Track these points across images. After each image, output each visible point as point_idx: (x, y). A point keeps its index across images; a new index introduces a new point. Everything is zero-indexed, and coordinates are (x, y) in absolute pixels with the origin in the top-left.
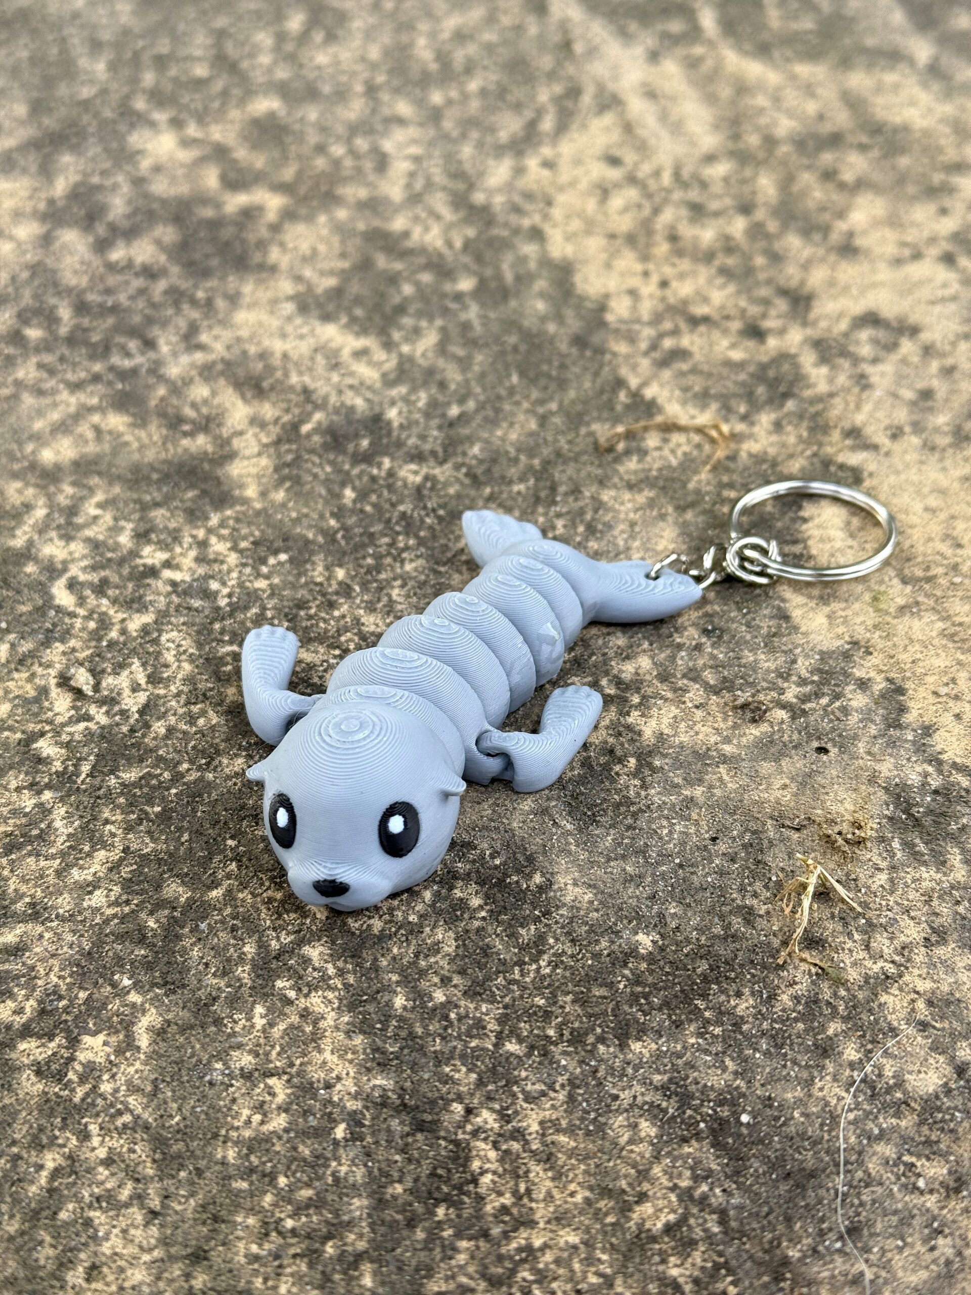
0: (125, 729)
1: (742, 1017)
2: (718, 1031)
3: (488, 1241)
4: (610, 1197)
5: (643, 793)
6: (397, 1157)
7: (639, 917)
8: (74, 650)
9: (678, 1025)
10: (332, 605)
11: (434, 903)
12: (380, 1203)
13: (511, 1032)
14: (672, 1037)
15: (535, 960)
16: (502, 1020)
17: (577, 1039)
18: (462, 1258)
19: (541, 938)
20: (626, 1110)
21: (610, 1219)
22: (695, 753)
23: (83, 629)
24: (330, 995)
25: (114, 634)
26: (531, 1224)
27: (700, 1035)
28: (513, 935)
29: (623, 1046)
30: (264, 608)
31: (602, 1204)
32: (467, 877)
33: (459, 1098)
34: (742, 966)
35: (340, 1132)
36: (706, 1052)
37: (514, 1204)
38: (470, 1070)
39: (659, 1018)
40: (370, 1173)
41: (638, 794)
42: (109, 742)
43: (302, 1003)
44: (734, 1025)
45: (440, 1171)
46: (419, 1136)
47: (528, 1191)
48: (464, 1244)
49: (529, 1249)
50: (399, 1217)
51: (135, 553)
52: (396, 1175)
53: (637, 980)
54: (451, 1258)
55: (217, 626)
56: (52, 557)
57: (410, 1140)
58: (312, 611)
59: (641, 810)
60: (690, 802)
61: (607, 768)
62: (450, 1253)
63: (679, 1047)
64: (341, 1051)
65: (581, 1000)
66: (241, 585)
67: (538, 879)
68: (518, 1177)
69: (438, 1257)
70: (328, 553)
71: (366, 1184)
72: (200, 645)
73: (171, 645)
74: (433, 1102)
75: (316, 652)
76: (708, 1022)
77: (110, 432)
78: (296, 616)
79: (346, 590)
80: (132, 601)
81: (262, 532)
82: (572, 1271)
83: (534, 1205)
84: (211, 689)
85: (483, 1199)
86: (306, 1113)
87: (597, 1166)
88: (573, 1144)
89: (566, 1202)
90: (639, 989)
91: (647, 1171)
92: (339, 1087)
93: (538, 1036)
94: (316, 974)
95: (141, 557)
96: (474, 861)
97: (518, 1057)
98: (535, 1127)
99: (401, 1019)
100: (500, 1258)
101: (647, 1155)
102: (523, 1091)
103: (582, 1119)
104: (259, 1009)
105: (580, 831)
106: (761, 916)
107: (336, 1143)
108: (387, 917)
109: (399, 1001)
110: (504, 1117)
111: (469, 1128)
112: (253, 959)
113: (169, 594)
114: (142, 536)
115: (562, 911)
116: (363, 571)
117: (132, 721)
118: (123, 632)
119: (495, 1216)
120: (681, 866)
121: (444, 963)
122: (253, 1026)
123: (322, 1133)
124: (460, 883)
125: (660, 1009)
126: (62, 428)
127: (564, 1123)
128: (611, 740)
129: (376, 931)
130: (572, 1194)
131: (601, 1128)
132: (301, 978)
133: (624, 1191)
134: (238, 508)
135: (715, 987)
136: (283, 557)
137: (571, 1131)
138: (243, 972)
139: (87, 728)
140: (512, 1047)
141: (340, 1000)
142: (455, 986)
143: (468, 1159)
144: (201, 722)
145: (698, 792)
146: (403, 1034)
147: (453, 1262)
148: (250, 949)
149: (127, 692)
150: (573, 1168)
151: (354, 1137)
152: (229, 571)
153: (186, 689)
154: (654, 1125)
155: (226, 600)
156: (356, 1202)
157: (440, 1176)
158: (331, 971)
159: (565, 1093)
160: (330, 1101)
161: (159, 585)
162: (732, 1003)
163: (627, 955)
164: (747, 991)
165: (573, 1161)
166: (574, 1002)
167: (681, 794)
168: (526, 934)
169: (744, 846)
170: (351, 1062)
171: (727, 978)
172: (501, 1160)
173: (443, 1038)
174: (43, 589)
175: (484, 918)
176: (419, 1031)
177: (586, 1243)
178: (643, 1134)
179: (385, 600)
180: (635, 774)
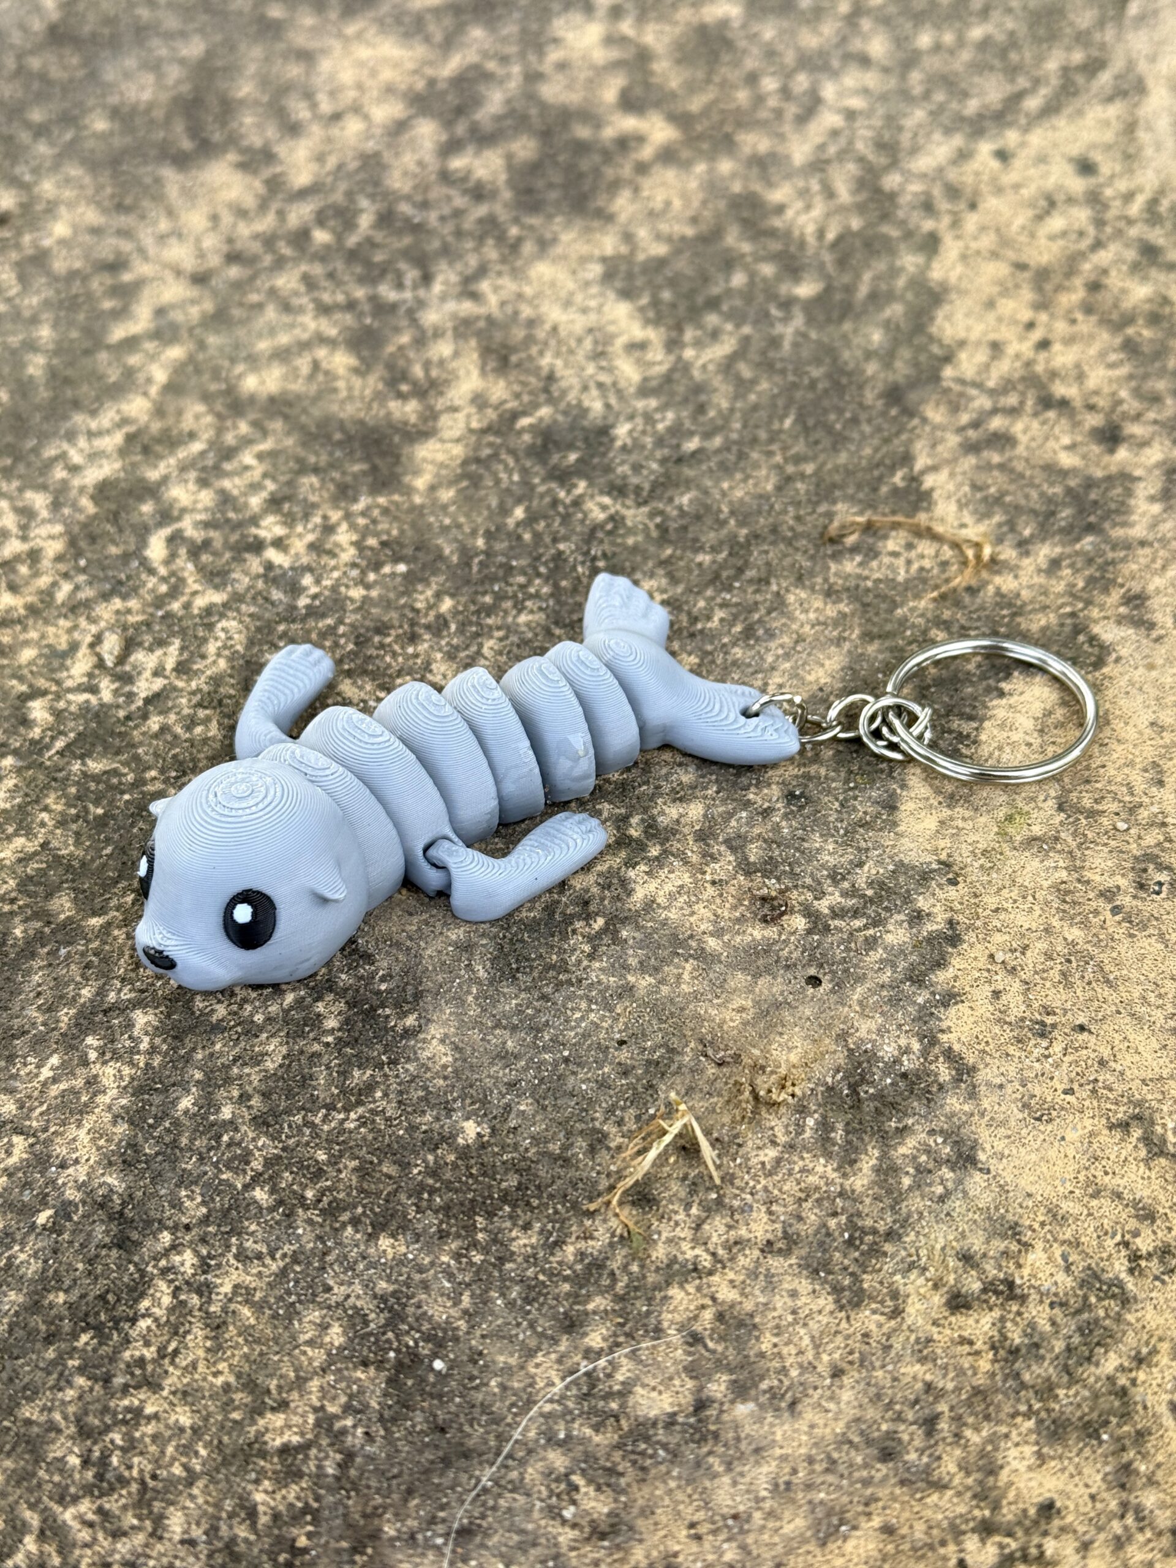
0: (122, 714)
1: (513, 1253)
2: (478, 1258)
3: (105, 1387)
4: (251, 1392)
5: (585, 963)
6: (80, 1266)
7: (484, 1102)
8: (129, 611)
9: (443, 1235)
10: (413, 638)
11: (291, 1008)
12: (35, 1306)
13: (271, 1178)
14: (428, 1247)
15: (347, 1110)
16: (269, 1163)
17: (332, 1212)
18: (70, 1394)
19: (370, 1087)
20: (329, 1308)
21: (236, 1416)
22: (675, 936)
23: (153, 590)
24: (127, 1071)
25: (176, 606)
26: (154, 1386)
27: (457, 1256)
28: (344, 1074)
29: (372, 1237)
30: (340, 621)
31: (238, 1396)
32: (341, 993)
33: (175, 1229)
34: (551, 1196)
35: (42, 1218)
36: (451, 1277)
37: (154, 1361)
38: (204, 1203)
39: (431, 1221)
40: (44, 1270)
41: (579, 962)
42: (99, 723)
43: (96, 1069)
44: (499, 1259)
45: (111, 1297)
46: (114, 1253)
47: (176, 1352)
48: (81, 1381)
49: (137, 1413)
50: (43, 1328)
51: (254, 521)
52: (67, 1282)
53: (433, 1172)
54: (60, 1390)
55: (281, 628)
56: (176, 500)
57: (104, 1252)
58: (388, 640)
59: (569, 983)
60: (628, 991)
61: (568, 920)
62: (63, 1383)
63: (427, 1261)
64: (97, 1133)
65: (364, 1172)
66: (334, 589)
67: (410, 1021)
68: (176, 1333)
69: (51, 1383)
70: (453, 576)
71: (31, 1280)
72: (251, 643)
73: (222, 635)
74: (149, 1223)
75: (361, 688)
76: (475, 1244)
77: (327, 373)
78: (368, 640)
79: (439, 627)
80: (218, 574)
81: (402, 532)
82: (163, 1452)
83: (171, 1369)
84: (230, 697)
85: (128, 1342)
86: (27, 1185)
87: (261, 1354)
88: (252, 1321)
89: (205, 1379)
90: (430, 1181)
91: (306, 1380)
92: (71, 1171)
93: (294, 1192)
94: (128, 1043)
95: (257, 526)
96: (362, 978)
97: (260, 1208)
98: (227, 1289)
99: (176, 1123)
100: (106, 1410)
101: (316, 1364)
102: (240, 1246)
103: (281, 1298)
104: (55, 1060)
105: (491, 983)
106: (608, 1149)
107: (33, 1226)
108: (235, 1007)
109: (186, 1103)
110: (204, 1266)
111: (163, 1263)
112: (83, 1005)
113: (258, 576)
114: (274, 503)
115: (411, 1067)
116: (472, 608)
117: (133, 707)
118: (187, 606)
119: (128, 1366)
120: (566, 1060)
121: (255, 1079)
122: (37, 1075)
123: (27, 1211)
124: (330, 997)
125: (436, 1212)
126: (282, 355)
127: (258, 1295)
128: (595, 890)
129: (214, 1019)
130: (216, 1374)
131: (292, 1313)
132: (112, 1041)
133: (268, 1392)
134: (396, 497)
135: (507, 1209)
136: (402, 568)
137: (258, 1307)
138: (65, 1016)
139: (87, 701)
140: (260, 1195)
141: (133, 1079)
142: (249, 1108)
143: (142, 1295)
144: (199, 730)
145: (644, 983)
146: (167, 1139)
147: (60, 1395)
148: (86, 993)
149: (147, 674)
150: (237, 1346)
151: (54, 1228)
152: (335, 568)
153: (205, 688)
154: (345, 1333)
155: (308, 601)
156: (12, 1295)
157: (107, 1302)
158: (144, 1045)
159: (281, 1264)
160: (54, 1182)
161: (255, 565)
162: (514, 1234)
163: (443, 1139)
164: (537, 1226)
165: (241, 1340)
166: (355, 1170)
167: (624, 977)
168: (359, 1077)
169: (649, 1062)
170: (99, 1148)
171: (528, 1204)
172: (171, 1310)
173: (201, 1159)
174: (143, 533)
175: (328, 1044)
176: (184, 1141)
177: (195, 1430)
178: (327, 1339)
179: (474, 648)
180: (590, 939)
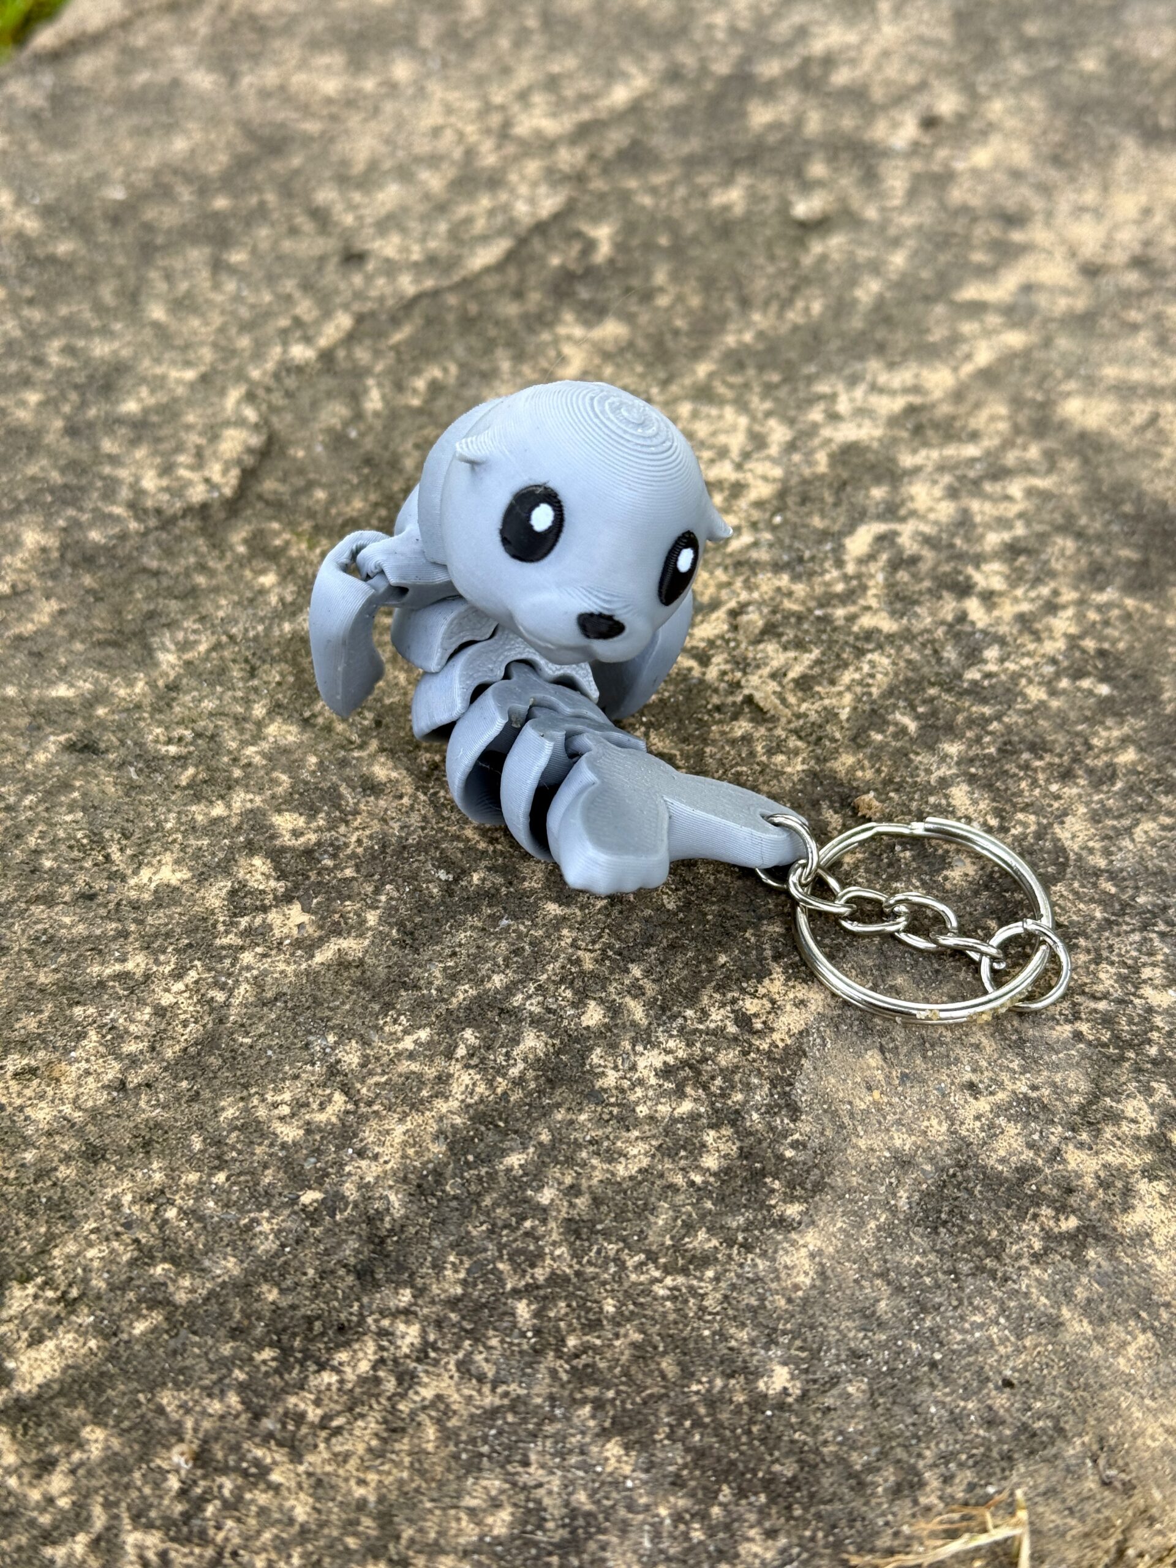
0: (716, 700)
1: (737, 1555)
2: (697, 1535)
3: (251, 1423)
4: (382, 1527)
5: (1025, 1262)
6: (311, 1272)
7: (815, 1356)
8: (790, 594)
9: (677, 1482)
10: (1066, 776)
11: (681, 1120)
12: (244, 1288)
13: (545, 1298)
14: (654, 1486)
15: (667, 1270)
16: (555, 1279)
17: (584, 1376)
18: (216, 1407)
19: (705, 1260)
20: (514, 1484)
21: (352, 1542)
22: (1149, 1292)
23: (828, 584)
24: (481, 1089)
25: (840, 613)
26: (296, 1457)
27: (678, 1518)
28: (689, 1228)
29: (604, 1434)
30: (998, 717)
31: (367, 1522)
32: (742, 1133)
33: (420, 1292)
34: (819, 1517)
35: (309, 1197)
36: (656, 1536)
37: (312, 1425)
38: (464, 1283)
39: (676, 1457)
40: (276, 1255)
41: (1019, 1256)
42: (688, 699)
43: (455, 1068)
44: (720, 1551)
45: (317, 1325)
46: (350, 1279)
47: (338, 1431)
48: (233, 1399)
49: (264, 1471)
50: (237, 1316)
51: (978, 560)
52: (289, 1282)
53: (712, 1402)
54: (210, 1396)
55: (932, 691)
56: (912, 498)
57: (342, 1272)
58: (1038, 763)
59: (993, 1274)
60: (1053, 1325)
61: (1038, 1199)
62: (216, 1391)
63: (643, 1501)
64: (413, 1139)
65: (642, 1353)
66: (1015, 677)
67: (793, 1210)
68: (350, 1410)
69: (207, 1382)
70: (1154, 728)
71: (258, 1258)
72: (891, 692)
73: (866, 668)
74: (401, 1267)
75: (975, 802)
76: (703, 1516)
77: (1160, 432)
78: (1017, 752)
79: (1103, 778)
80: (903, 599)
81: (1131, 649)
82: (259, 1533)
83: (322, 1446)
84: (834, 740)
85: (302, 1388)
86: (317, 1152)
87: (417, 1490)
88: (430, 1447)
89: (347, 1480)
90: (702, 1410)
91: (443, 1552)
92: (364, 1163)
93: (558, 1329)
94: (501, 1059)
95: (977, 567)
96: (772, 1129)
97: (514, 1325)
98: (428, 1393)
99: (492, 1176)
100: (235, 1448)
101: (462, 1540)
102: (469, 1354)
103: (473, 1441)
104: (424, 1034)
105: (907, 1221)
106: (916, 1502)
107: (295, 1201)
108: (626, 1084)
109: (515, 1160)
110: (422, 1353)
111: (385, 1323)
112: (486, 991)
113: (943, 623)
114: (1012, 551)
115: (762, 1265)
116: (1154, 775)
117: (730, 699)
118: (851, 618)
119: (286, 1414)
120: (933, 1365)
121: (598, 1175)
122: (398, 1040)
123: (299, 1180)
124: (727, 1131)
125: (688, 1450)
126: (1125, 391)
127: (453, 1423)
128: (1089, 1181)
129: (599, 1084)
130: (362, 1482)
131: (473, 1467)
132: (488, 1048)
133: (398, 1538)
134: (1148, 607)
135: (763, 1498)
136: (1104, 690)
137: (447, 1435)
138: (465, 992)
139: (690, 669)
140: (523, 1310)
141: (481, 1101)
142: (572, 1205)
143: (347, 1344)
144: (780, 758)
145: (1078, 1326)
146: (473, 1188)
147: (207, 1401)
148: (498, 981)
149: (766, 671)
150: (397, 1464)
151: (312, 1216)
152: (1029, 654)
153: (813, 717)
154: (511, 1526)
155: (977, 676)
156: (231, 1263)
157: (311, 1329)
158: (514, 1072)
159: (497, 1402)
160: (342, 1166)
161: (948, 607)
162: (752, 1533)
163: (745, 1370)
164: (783, 1541)
165: (407, 1460)
166: (634, 1345)
167: (1057, 1305)
168: (702, 1240)
169: (1025, 1427)
170: (404, 1156)
171: (789, 1508)
172: (362, 1380)
173: (491, 1231)
174: (858, 517)
175: (692, 1184)
176: (487, 1201)
177: (304, 1530)
178: (490, 1520)
179: (1127, 822)
180: (1048, 1236)
